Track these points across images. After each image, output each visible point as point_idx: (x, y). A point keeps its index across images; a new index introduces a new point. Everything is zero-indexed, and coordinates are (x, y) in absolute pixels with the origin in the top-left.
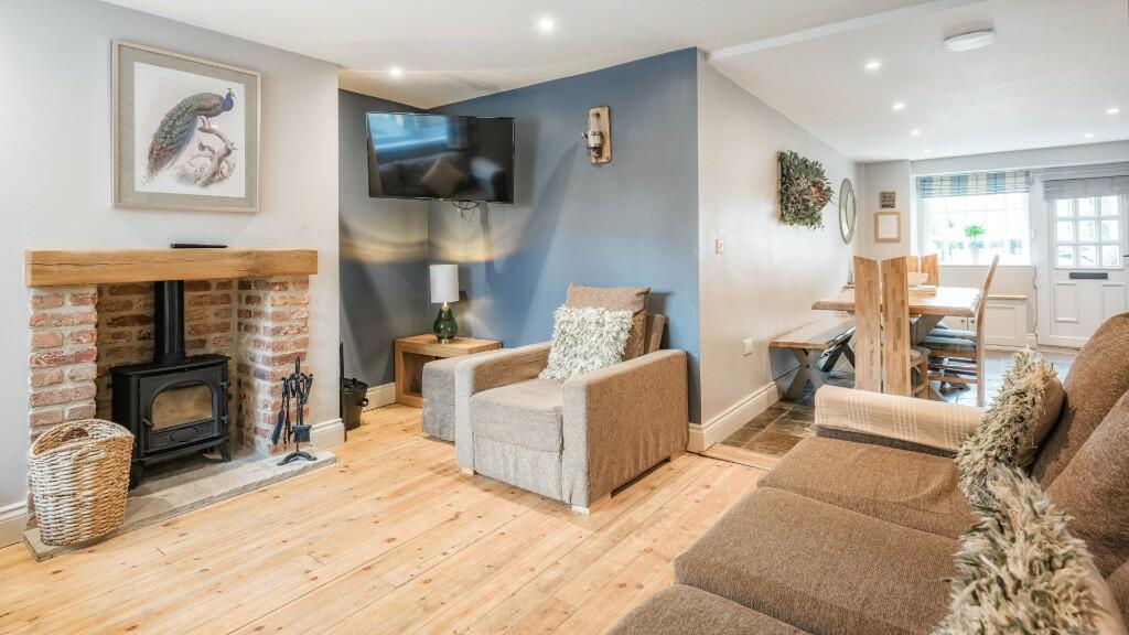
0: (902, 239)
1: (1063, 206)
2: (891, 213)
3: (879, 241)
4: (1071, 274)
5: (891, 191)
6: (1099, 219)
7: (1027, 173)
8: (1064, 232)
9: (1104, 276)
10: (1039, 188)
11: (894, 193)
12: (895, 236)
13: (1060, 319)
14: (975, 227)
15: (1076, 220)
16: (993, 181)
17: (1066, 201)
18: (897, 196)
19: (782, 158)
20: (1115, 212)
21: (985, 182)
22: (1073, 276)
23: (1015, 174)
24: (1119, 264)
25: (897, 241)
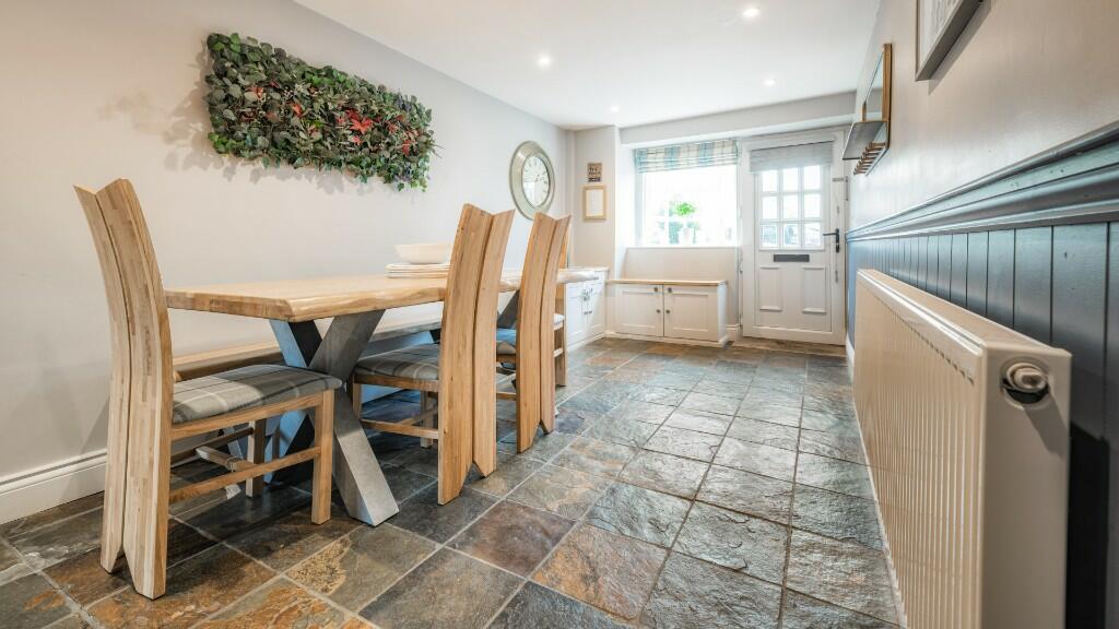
0: (608, 217)
1: (769, 178)
2: (598, 188)
3: (588, 219)
4: (775, 257)
5: (598, 162)
6: (801, 193)
7: (734, 141)
8: (769, 209)
9: (805, 258)
10: (745, 158)
11: (600, 164)
12: (600, 214)
13: (764, 307)
14: (685, 204)
15: (780, 194)
16: (702, 152)
17: (771, 171)
18: (604, 167)
19: (216, 45)
20: (817, 185)
21: (695, 153)
22: (777, 258)
23: (723, 143)
24: (819, 245)
25: (601, 219)
